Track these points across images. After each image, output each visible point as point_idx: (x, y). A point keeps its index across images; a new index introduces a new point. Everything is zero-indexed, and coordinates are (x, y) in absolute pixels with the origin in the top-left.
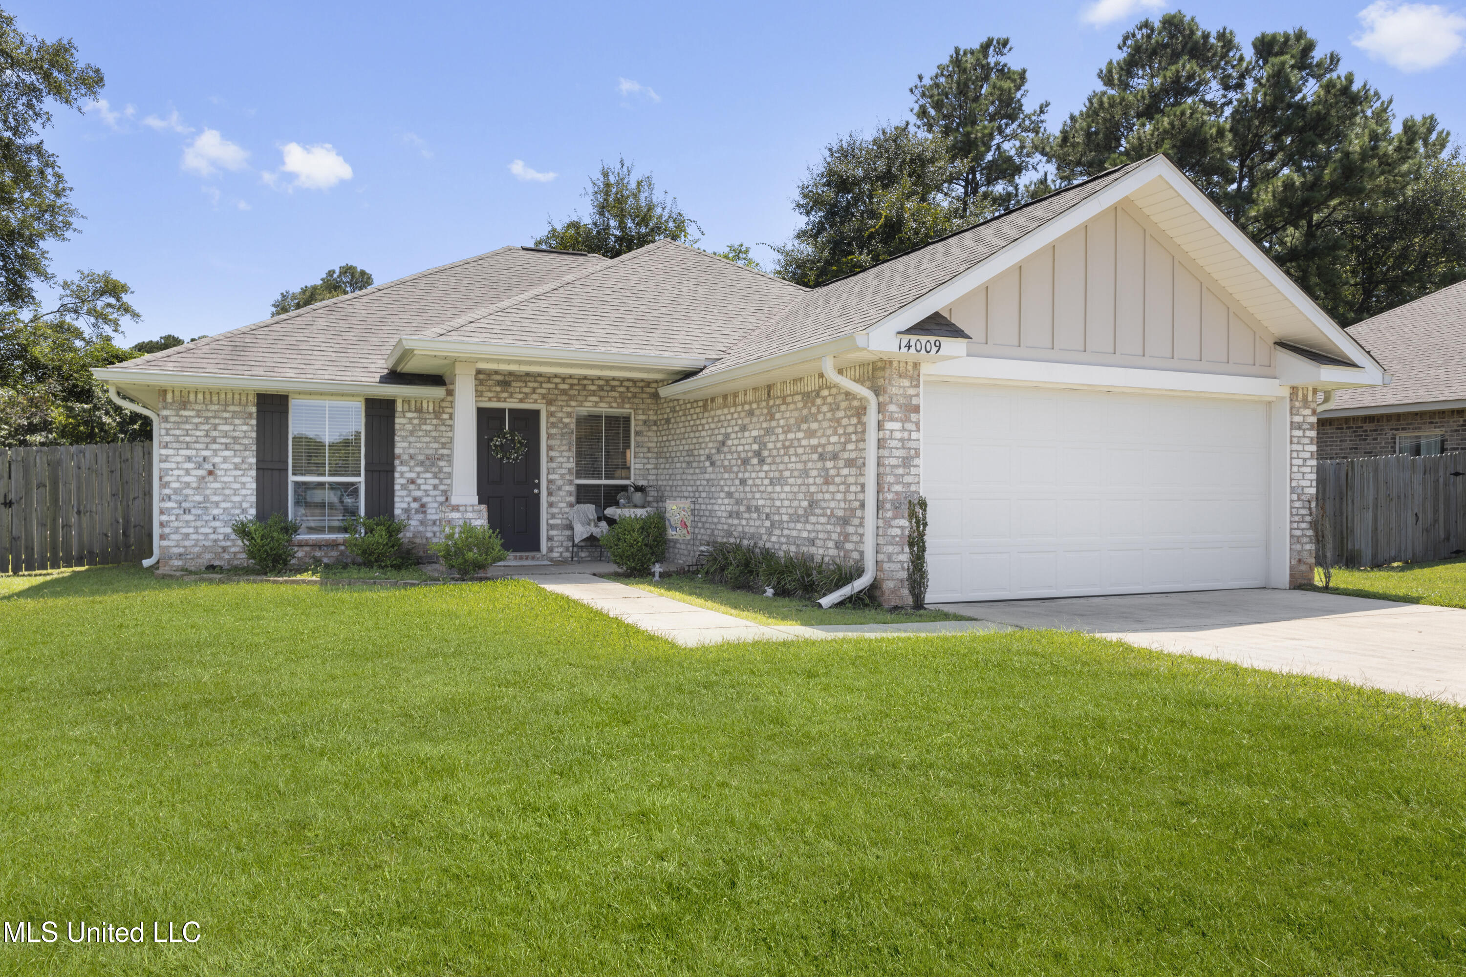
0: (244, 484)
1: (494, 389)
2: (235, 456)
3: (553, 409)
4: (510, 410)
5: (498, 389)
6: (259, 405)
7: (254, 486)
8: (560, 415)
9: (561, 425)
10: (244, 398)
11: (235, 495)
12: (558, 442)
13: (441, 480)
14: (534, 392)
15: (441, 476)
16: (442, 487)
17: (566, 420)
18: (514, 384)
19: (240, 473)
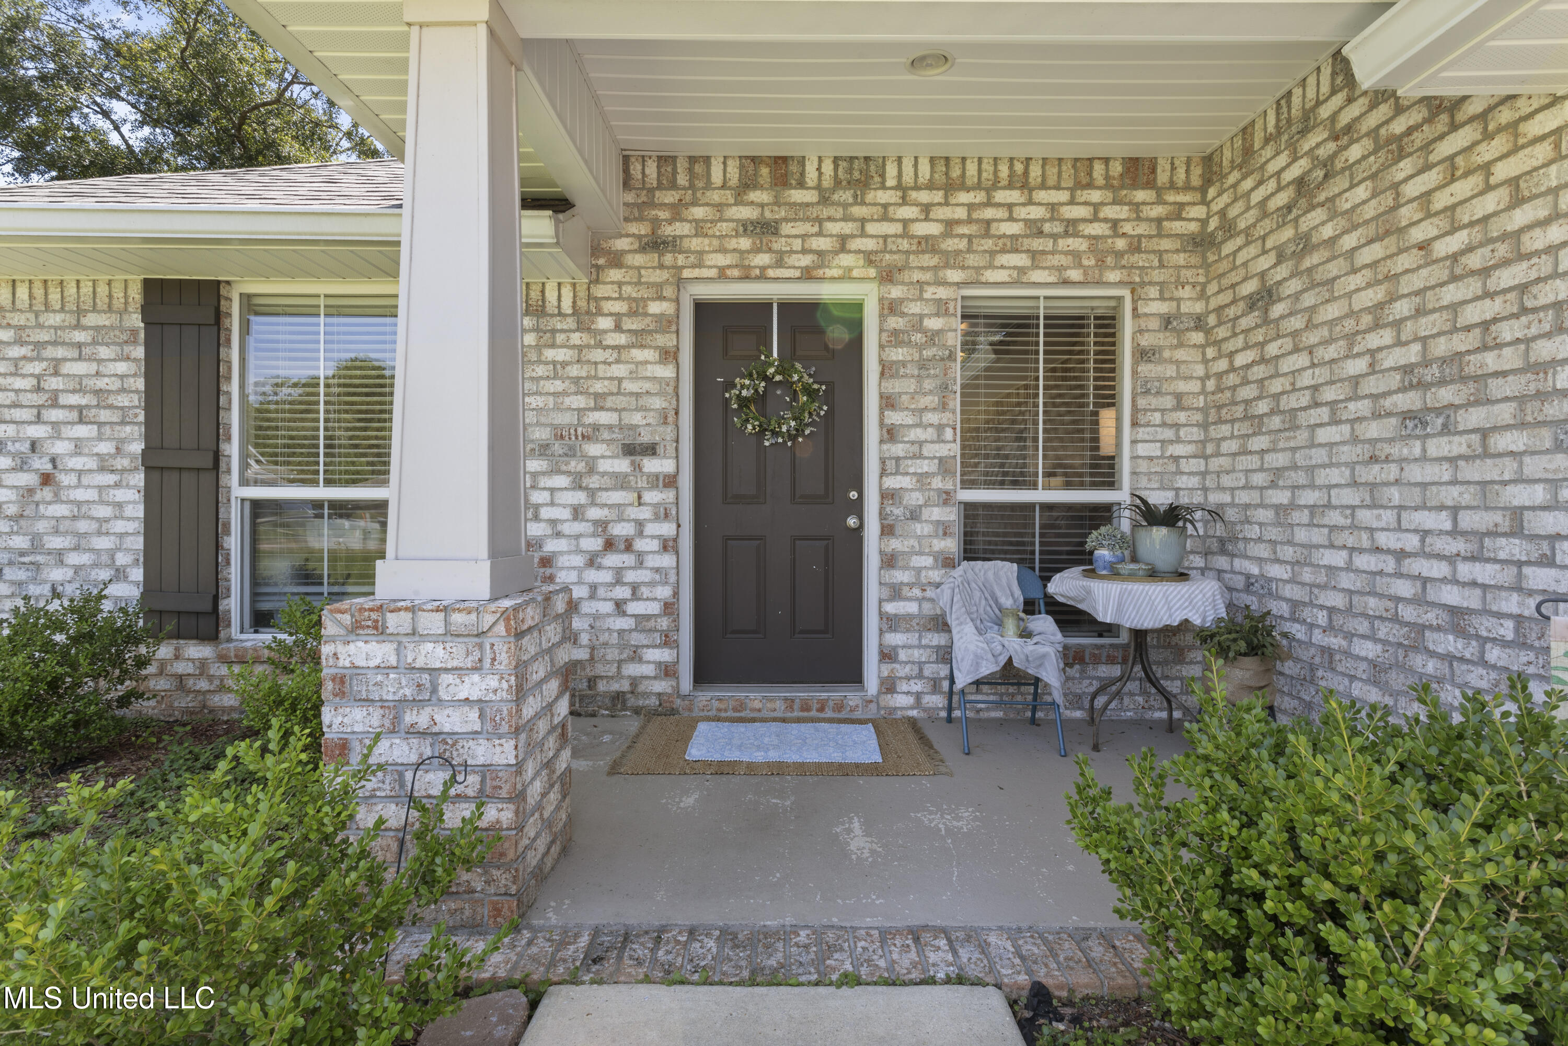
0: (119, 505)
1: (733, 244)
2: (100, 438)
3: (896, 292)
4: (784, 306)
5: (745, 243)
6: (146, 311)
7: (140, 512)
8: (915, 308)
9: (918, 337)
10: (118, 294)
11: (99, 533)
12: (910, 385)
13: (592, 493)
14: (843, 249)
15: (593, 482)
16: (594, 513)
17: (933, 324)
18: (786, 229)
19: (111, 479)
